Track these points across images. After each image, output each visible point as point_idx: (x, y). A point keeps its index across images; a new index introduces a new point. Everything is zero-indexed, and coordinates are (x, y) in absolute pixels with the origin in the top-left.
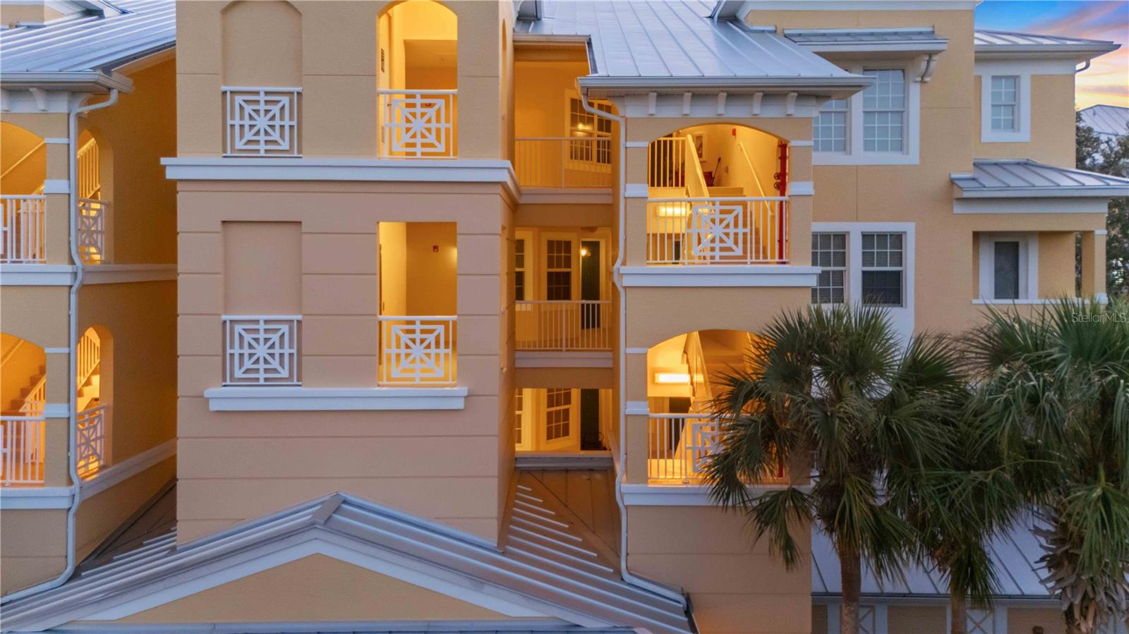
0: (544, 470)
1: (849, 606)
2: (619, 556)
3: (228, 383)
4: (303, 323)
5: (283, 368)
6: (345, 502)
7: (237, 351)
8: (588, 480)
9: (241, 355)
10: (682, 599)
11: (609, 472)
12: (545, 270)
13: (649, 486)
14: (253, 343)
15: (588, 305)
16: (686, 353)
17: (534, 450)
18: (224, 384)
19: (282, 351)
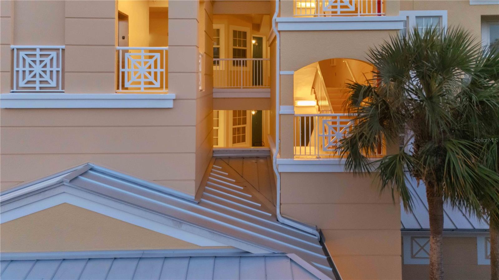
0: (230, 158)
1: (436, 237)
2: (275, 206)
3: (15, 90)
4: (66, 51)
5: (52, 80)
6: (91, 169)
7: (21, 69)
8: (256, 162)
9: (24, 72)
10: (317, 233)
11: (268, 157)
12: (231, 47)
13: (294, 159)
14: (32, 64)
15: (256, 61)
16: (314, 88)
17: (225, 146)
18: (12, 91)
19: (51, 69)
